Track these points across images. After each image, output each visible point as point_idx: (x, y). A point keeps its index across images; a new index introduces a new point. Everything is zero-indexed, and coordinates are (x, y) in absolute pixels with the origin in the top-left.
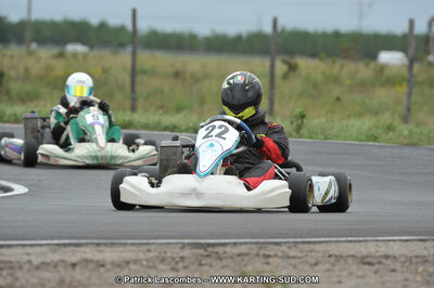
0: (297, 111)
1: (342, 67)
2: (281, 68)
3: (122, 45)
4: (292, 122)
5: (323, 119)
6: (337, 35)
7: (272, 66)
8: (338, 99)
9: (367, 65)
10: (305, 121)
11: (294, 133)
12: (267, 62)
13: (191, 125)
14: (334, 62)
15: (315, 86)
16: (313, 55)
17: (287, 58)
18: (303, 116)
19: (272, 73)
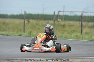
0: (30, 31)
1: (39, 22)
2: (26, 22)
4: (29, 33)
5: (35, 33)
6: (38, 15)
7: (24, 21)
8: (39, 28)
9: (45, 21)
10: (31, 33)
11: (29, 36)
12: (23, 21)
13: (7, 34)
14: (38, 20)
15: (34, 26)
16: (33, 19)
17: (28, 20)
18: (31, 32)
19: (24, 23)
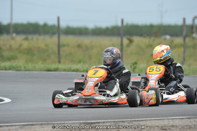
0: (133, 61)
1: (154, 40)
2: (126, 41)
3: (54, 33)
4: (131, 67)
5: (146, 65)
7: (122, 41)
10: (137, 66)
11: (133, 72)
12: (119, 39)
14: (150, 38)
15: (142, 49)
16: (141, 35)
18: (136, 63)
19: (122, 45)
